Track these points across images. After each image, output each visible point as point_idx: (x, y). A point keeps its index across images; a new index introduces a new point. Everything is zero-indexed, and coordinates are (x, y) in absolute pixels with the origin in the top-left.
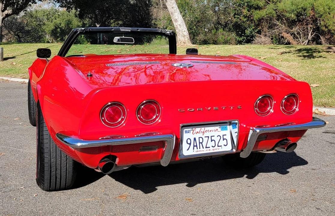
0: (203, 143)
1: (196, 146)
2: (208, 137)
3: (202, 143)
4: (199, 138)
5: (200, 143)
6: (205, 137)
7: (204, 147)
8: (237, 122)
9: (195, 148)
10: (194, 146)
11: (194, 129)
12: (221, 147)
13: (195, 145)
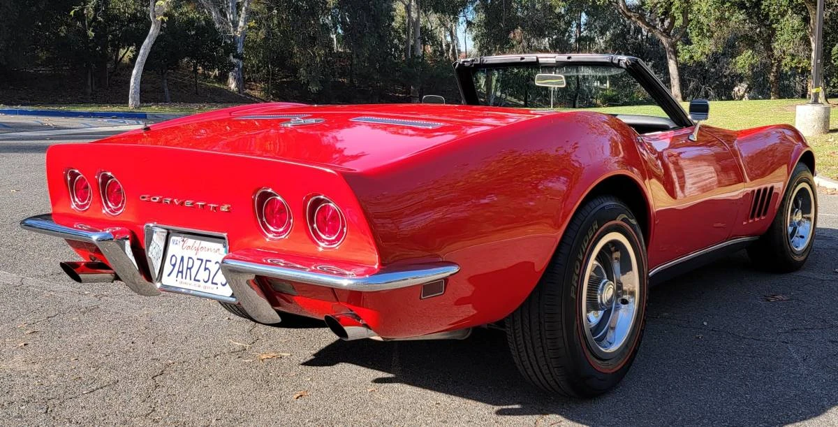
0: (192, 270)
1: (182, 272)
2: (202, 260)
3: (190, 269)
4: (189, 258)
5: (188, 268)
6: (198, 259)
7: (193, 278)
8: (225, 235)
9: (180, 274)
10: (179, 272)
11: (185, 239)
12: (216, 286)
13: (181, 270)
